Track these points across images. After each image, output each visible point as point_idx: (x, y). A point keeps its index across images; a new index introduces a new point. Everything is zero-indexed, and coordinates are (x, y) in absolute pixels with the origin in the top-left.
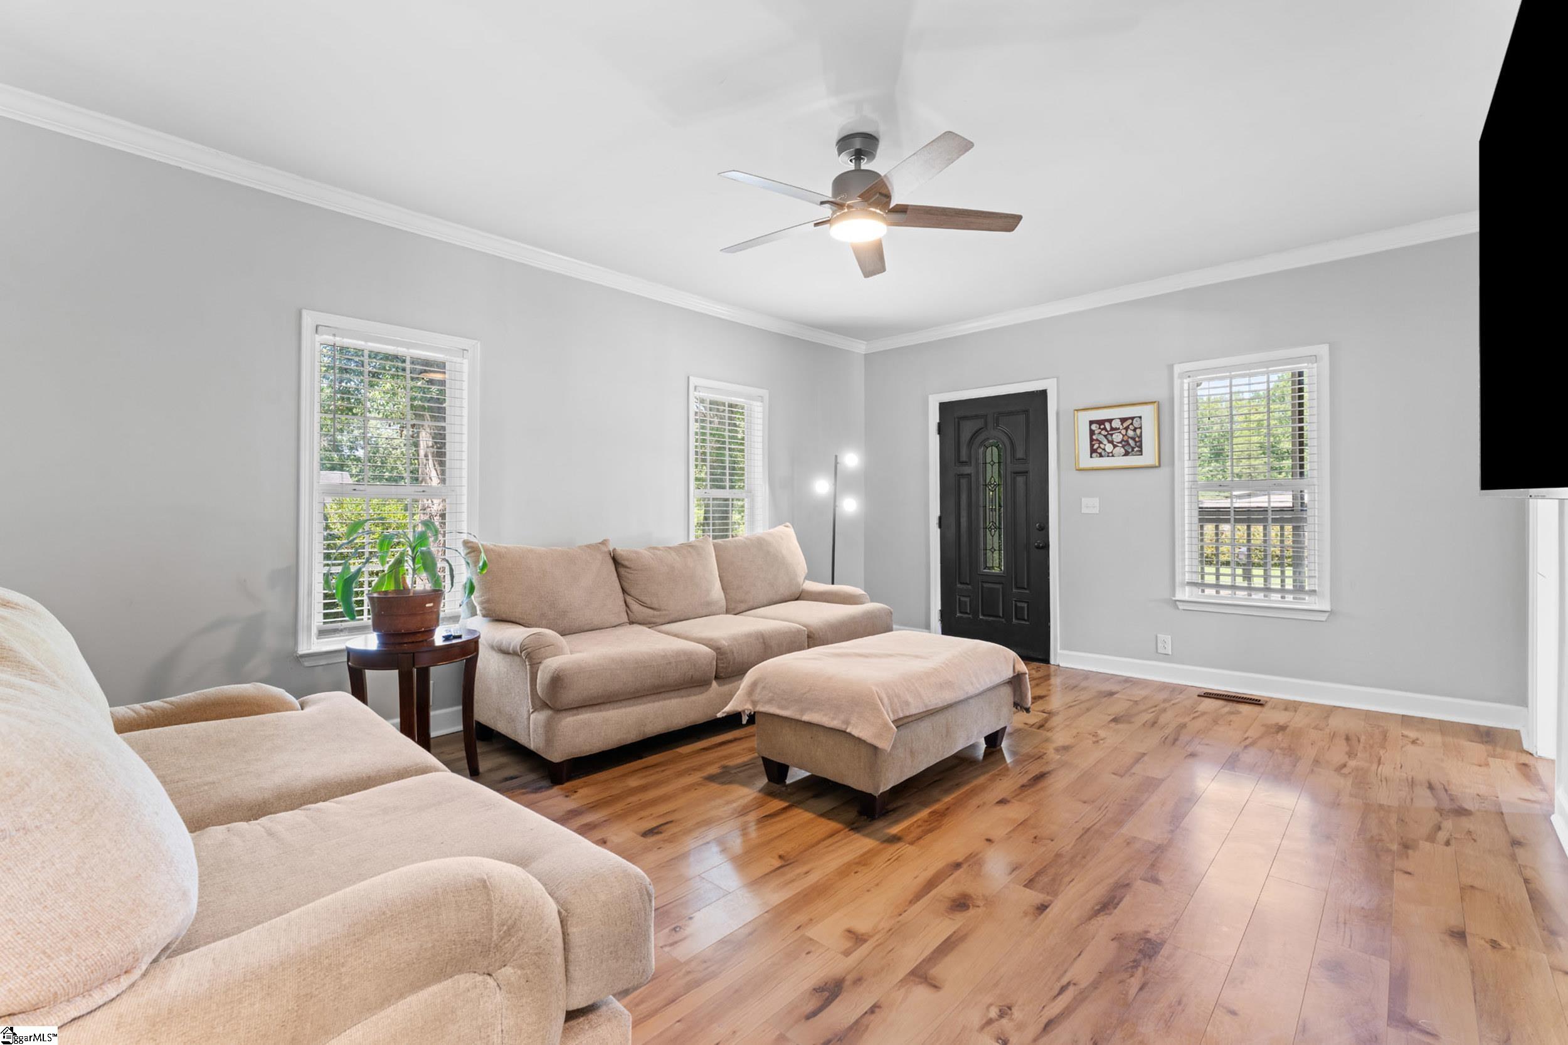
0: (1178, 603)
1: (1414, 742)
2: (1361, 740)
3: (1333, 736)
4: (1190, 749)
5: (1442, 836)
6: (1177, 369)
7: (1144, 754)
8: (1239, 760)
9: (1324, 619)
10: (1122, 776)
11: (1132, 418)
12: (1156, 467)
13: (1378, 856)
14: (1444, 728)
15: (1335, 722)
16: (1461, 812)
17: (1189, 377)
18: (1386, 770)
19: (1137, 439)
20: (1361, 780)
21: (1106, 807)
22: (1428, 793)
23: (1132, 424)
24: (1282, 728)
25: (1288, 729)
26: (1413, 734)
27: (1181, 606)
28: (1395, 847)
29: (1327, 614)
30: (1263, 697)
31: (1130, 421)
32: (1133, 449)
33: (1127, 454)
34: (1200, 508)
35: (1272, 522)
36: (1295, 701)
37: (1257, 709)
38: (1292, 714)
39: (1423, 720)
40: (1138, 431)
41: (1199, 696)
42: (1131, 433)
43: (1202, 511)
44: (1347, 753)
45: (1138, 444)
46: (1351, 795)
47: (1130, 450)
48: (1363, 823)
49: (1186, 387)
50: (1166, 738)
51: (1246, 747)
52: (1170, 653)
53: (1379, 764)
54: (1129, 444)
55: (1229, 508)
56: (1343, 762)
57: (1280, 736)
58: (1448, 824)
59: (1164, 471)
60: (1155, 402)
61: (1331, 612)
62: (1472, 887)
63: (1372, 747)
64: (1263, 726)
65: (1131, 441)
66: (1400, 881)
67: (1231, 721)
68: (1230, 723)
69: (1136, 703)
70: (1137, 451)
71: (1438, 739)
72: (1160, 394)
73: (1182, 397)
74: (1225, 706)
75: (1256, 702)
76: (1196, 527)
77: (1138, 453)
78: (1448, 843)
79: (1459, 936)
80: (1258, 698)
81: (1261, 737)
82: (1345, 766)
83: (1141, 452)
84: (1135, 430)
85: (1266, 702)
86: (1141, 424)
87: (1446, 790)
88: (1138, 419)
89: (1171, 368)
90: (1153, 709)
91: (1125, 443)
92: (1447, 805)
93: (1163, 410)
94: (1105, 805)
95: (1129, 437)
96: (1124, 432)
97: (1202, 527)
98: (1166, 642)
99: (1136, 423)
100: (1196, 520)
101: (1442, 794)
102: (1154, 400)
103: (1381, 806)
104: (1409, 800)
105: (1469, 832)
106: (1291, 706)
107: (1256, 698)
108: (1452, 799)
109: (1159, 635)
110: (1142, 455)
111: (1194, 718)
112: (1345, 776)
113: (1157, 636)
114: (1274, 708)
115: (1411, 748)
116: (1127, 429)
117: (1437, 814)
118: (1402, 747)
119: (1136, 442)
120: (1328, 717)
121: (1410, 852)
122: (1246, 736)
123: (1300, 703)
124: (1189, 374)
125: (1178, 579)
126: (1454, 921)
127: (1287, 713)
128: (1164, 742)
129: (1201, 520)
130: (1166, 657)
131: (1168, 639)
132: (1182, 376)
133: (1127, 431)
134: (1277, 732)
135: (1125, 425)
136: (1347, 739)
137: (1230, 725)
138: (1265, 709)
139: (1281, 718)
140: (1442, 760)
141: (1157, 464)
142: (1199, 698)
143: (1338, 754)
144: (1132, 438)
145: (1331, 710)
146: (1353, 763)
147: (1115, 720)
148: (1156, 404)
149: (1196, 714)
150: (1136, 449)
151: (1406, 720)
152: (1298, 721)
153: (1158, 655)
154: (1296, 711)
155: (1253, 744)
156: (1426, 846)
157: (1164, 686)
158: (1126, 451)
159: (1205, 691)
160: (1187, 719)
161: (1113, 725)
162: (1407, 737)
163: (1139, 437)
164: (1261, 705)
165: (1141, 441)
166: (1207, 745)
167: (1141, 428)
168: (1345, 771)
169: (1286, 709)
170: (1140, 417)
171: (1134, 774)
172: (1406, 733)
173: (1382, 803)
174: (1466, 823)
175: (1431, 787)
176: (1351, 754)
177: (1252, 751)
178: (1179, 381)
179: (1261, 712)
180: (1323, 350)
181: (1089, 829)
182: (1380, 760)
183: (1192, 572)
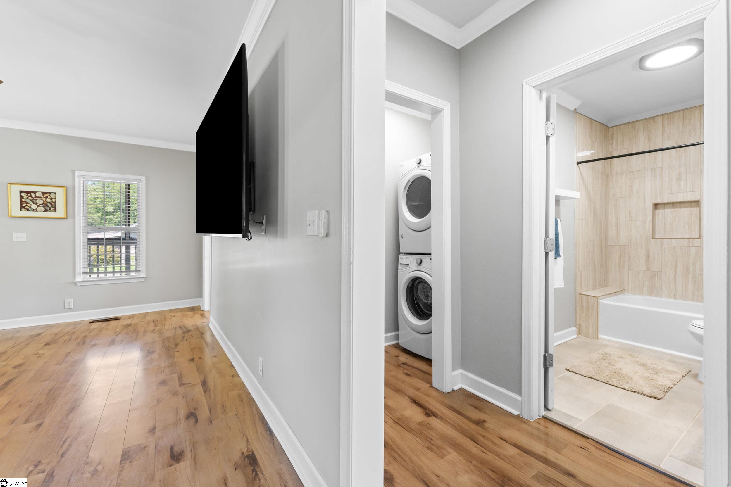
0: (77, 283)
1: (174, 316)
2: (158, 321)
3: (149, 322)
4: (92, 343)
5: (185, 339)
6: (77, 173)
7: (70, 353)
8: (115, 340)
9: (143, 280)
10: (61, 364)
11: (50, 193)
12: (65, 219)
13: (169, 351)
14: (181, 310)
15: (148, 318)
16: (189, 331)
17: (84, 178)
18: (167, 327)
19: (53, 204)
20: (160, 332)
21: (58, 378)
22: (180, 329)
23: (50, 196)
24: (129, 325)
25: (132, 325)
26: (173, 314)
27: (79, 284)
28: (173, 346)
29: (144, 279)
30: (119, 316)
31: (48, 194)
32: (50, 208)
33: (46, 210)
34: (88, 238)
35: (122, 244)
36: (132, 315)
37: (118, 321)
38: (132, 319)
39: (175, 309)
40: (54, 200)
41: (90, 323)
42: (49, 200)
43: (89, 239)
44: (154, 326)
45: (53, 206)
46: (158, 338)
47: (48, 209)
48: (163, 344)
49: (82, 182)
50: (79, 343)
51: (117, 335)
52: (73, 307)
53: (165, 326)
54: (48, 206)
55: (103, 238)
56: (153, 329)
57: (129, 328)
58: (186, 335)
59: (70, 221)
60: (64, 187)
61: (146, 278)
62: (194, 348)
63: (162, 321)
64: (122, 326)
65: (49, 205)
66: (176, 354)
67: (108, 328)
68: (107, 329)
69: (56, 334)
70: (53, 210)
71: (180, 314)
72: (68, 183)
73: (79, 187)
74: (103, 324)
75: (117, 319)
76: (86, 247)
77: (53, 211)
78: (187, 340)
79: (192, 360)
80: (117, 317)
81: (122, 330)
82: (154, 330)
83: (55, 210)
84: (51, 199)
85: (121, 318)
86: (56, 196)
87: (184, 327)
88: (54, 194)
89: (73, 172)
90: (68, 334)
91: (45, 205)
92: (185, 330)
93: (69, 192)
94: (57, 378)
95: (47, 202)
96: (44, 199)
97: (90, 247)
98: (70, 303)
99: (52, 196)
100: (86, 244)
101: (184, 328)
102: (64, 186)
103: (168, 337)
104: (175, 333)
105: (191, 335)
106: (131, 317)
107: (116, 317)
108: (186, 328)
109: (66, 300)
110: (56, 212)
111: (90, 332)
112: (155, 333)
113: (64, 301)
114: (125, 319)
115: (173, 318)
116: (46, 198)
117: (183, 334)
118: (171, 319)
119: (52, 205)
120: (145, 316)
121: (178, 346)
122: (116, 331)
123: (134, 315)
124: (84, 177)
125: (77, 271)
126: (191, 357)
127: (130, 319)
128: (78, 345)
129: (88, 244)
130: (70, 310)
131: (72, 301)
132: (79, 177)
133: (46, 199)
134: (128, 327)
135: (45, 196)
136: (154, 321)
137: (108, 330)
138: (121, 320)
139: (129, 322)
140: (182, 319)
141: (65, 217)
142: (90, 324)
143: (151, 327)
144: (49, 203)
145: (145, 315)
146: (157, 328)
147: (46, 344)
148: (65, 188)
149: (91, 330)
150: (53, 209)
151: (171, 311)
152: (135, 321)
153: (65, 309)
154: (133, 318)
155: (120, 333)
156: (181, 343)
157: (69, 324)
158: (45, 209)
159: (92, 320)
160: (87, 333)
161: (46, 347)
162: (172, 315)
163: (54, 203)
164: (119, 319)
165: (55, 205)
166: (100, 339)
167: (55, 198)
168: (155, 331)
169: (129, 318)
170: (55, 193)
171: (67, 361)
172: (171, 314)
173: (167, 336)
174: (190, 333)
175: (180, 327)
176: (156, 326)
177: (120, 336)
178: (78, 179)
179: (119, 322)
180: (143, 178)
181: (51, 390)
182: (165, 324)
183: (84, 268)
